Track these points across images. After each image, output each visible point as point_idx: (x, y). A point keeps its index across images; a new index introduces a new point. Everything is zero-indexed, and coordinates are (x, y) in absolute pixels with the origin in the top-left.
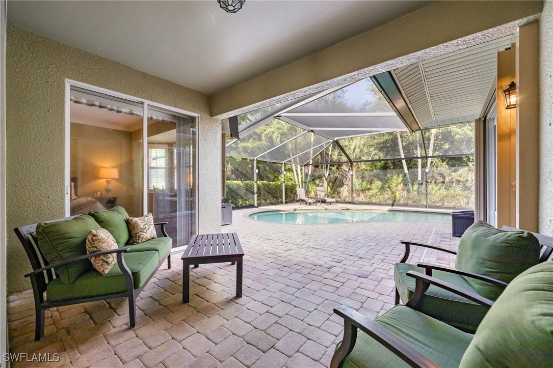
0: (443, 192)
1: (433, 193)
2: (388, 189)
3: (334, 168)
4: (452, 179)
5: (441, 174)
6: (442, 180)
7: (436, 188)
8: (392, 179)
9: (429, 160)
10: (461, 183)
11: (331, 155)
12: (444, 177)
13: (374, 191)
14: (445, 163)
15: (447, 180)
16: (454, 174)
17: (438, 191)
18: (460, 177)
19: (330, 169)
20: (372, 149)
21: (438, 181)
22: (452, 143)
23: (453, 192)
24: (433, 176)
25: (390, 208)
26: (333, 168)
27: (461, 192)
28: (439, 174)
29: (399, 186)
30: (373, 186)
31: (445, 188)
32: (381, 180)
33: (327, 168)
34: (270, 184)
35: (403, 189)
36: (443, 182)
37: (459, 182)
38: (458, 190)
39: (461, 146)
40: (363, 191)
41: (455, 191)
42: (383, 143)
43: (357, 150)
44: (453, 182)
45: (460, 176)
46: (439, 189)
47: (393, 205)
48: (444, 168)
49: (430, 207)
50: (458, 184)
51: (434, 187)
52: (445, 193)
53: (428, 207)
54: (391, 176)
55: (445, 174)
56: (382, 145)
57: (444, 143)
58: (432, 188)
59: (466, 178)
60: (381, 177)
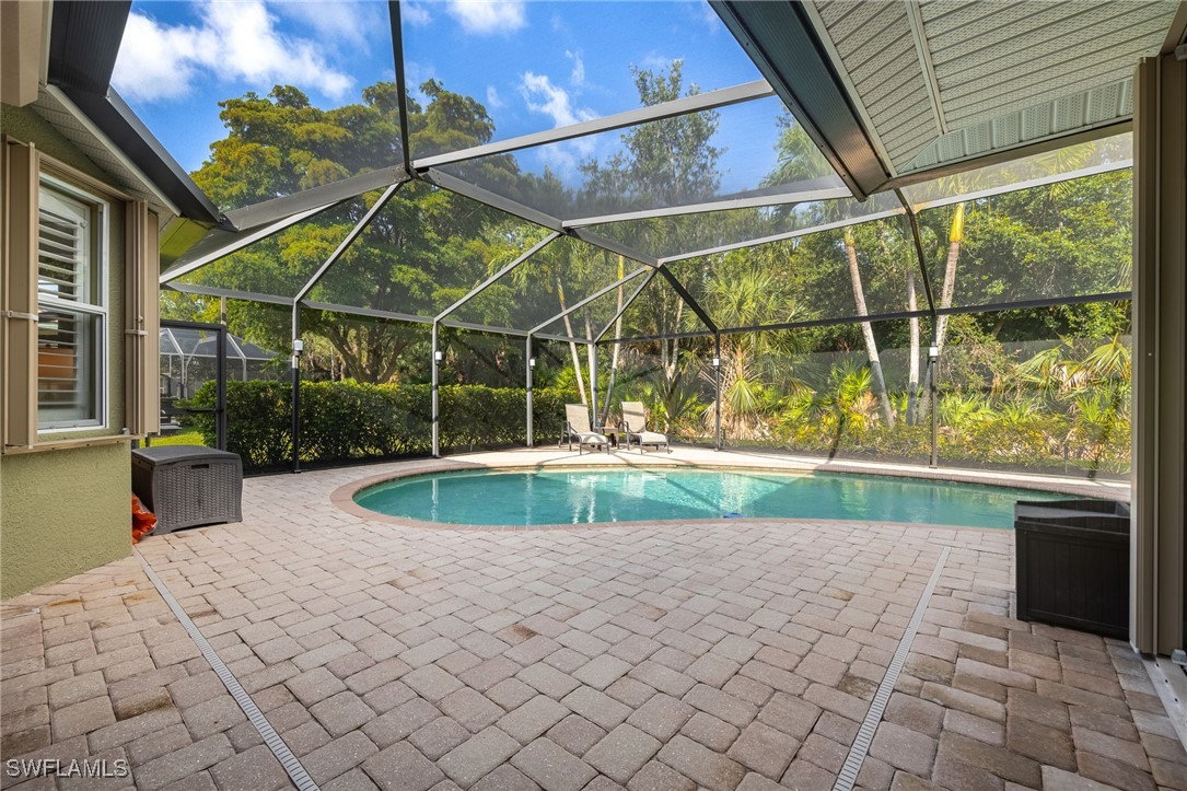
0: (986, 415)
1: (958, 418)
2: (830, 409)
3: (690, 355)
4: (1013, 380)
5: (981, 367)
6: (983, 384)
7: (965, 407)
8: (841, 381)
9: (942, 320)
10: (1040, 392)
11: (682, 319)
12: (989, 376)
13: (794, 414)
14: (993, 336)
15: (997, 382)
16: (1019, 367)
17: (973, 416)
18: (1036, 375)
19: (680, 357)
20: (791, 303)
21: (971, 386)
22: (1013, 278)
23: (1015, 418)
24: (956, 374)
25: (822, 462)
26: (687, 354)
27: (1038, 418)
28: (973, 366)
29: (861, 399)
30: (794, 400)
31: (992, 407)
32: (813, 384)
33: (670, 352)
34: (490, 394)
35: (873, 407)
36: (986, 390)
37: (1033, 387)
38: (1028, 411)
39: (1041, 286)
40: (765, 412)
41: (1021, 415)
42: (819, 284)
43: (750, 306)
44: (1015, 389)
45: (1036, 372)
46: (975, 410)
47: (832, 455)
48: (989, 350)
49: (943, 462)
50: (1030, 395)
51: (959, 402)
52: (991, 420)
53: (935, 462)
54: (839, 374)
55: (993, 367)
56: (816, 290)
57: (991, 280)
58: (954, 407)
59: (1055, 377)
60: (813, 376)
